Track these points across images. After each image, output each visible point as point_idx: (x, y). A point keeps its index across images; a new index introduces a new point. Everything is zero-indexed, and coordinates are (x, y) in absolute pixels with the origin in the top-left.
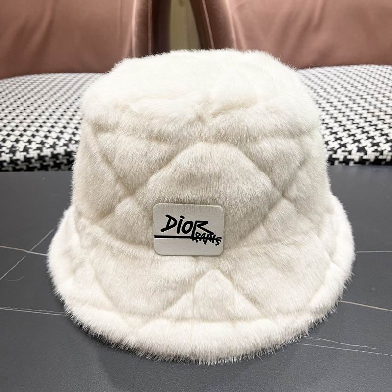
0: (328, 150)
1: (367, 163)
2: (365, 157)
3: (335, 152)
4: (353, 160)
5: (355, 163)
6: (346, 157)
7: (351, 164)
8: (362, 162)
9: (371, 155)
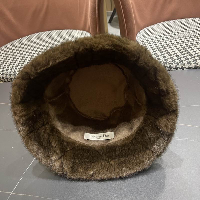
0: (175, 64)
1: (191, 69)
2: (190, 66)
3: (178, 65)
4: (185, 67)
5: (186, 69)
6: (182, 66)
7: (185, 69)
8: (189, 68)
9: (193, 65)
